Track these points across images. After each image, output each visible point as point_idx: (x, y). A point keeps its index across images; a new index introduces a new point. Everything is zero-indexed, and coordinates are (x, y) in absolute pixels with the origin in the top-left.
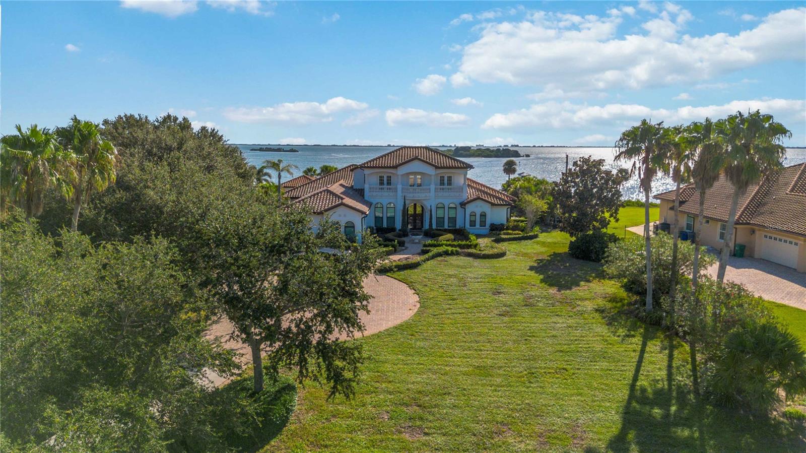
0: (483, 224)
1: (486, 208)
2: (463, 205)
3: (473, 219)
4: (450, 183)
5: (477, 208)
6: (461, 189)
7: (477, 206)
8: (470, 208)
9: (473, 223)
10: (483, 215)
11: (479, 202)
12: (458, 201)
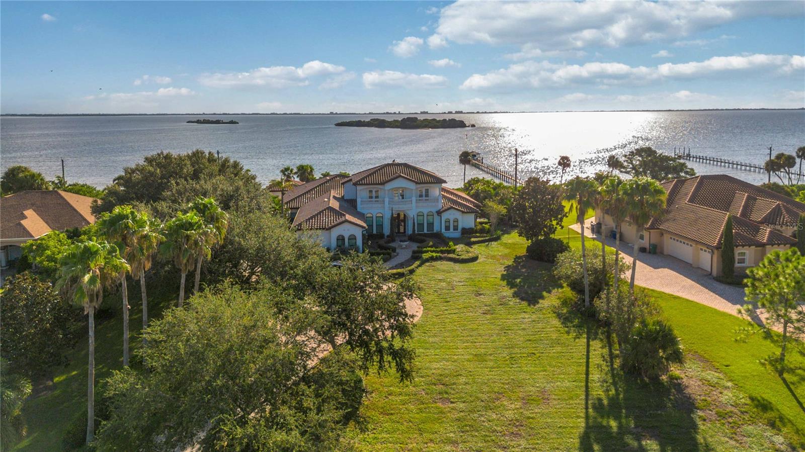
0: (456, 228)
1: (458, 215)
2: (439, 213)
3: (447, 224)
4: (427, 195)
5: (450, 215)
6: (437, 200)
7: (450, 214)
8: (445, 216)
9: (447, 228)
10: (456, 221)
11: (452, 211)
12: (434, 210)
